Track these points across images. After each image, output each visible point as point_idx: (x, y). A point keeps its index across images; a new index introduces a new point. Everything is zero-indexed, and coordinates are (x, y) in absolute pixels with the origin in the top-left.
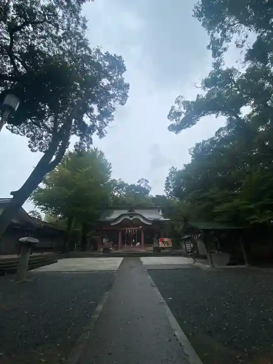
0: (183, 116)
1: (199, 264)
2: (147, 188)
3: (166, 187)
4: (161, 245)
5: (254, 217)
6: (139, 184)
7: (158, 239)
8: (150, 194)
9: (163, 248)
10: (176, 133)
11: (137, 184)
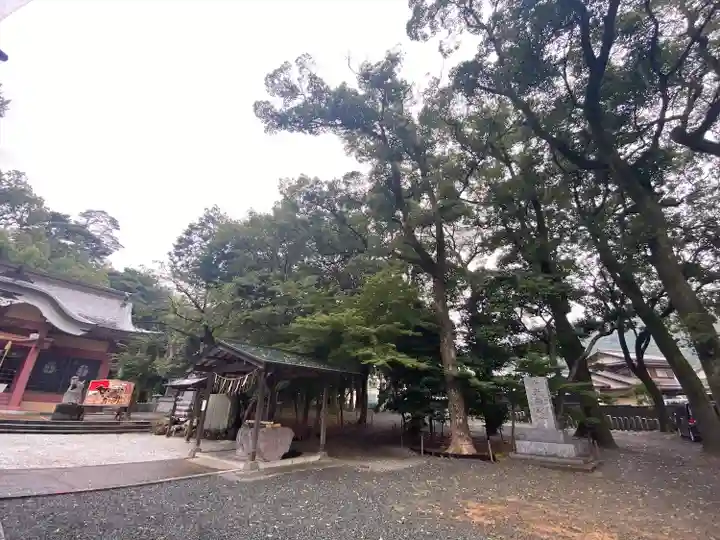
0: (298, 101)
1: (206, 457)
2: (106, 241)
3: (177, 247)
4: (92, 398)
5: (369, 351)
6: (83, 221)
7: (87, 380)
8: (108, 259)
9: (94, 409)
10: (267, 129)
11: (75, 218)
